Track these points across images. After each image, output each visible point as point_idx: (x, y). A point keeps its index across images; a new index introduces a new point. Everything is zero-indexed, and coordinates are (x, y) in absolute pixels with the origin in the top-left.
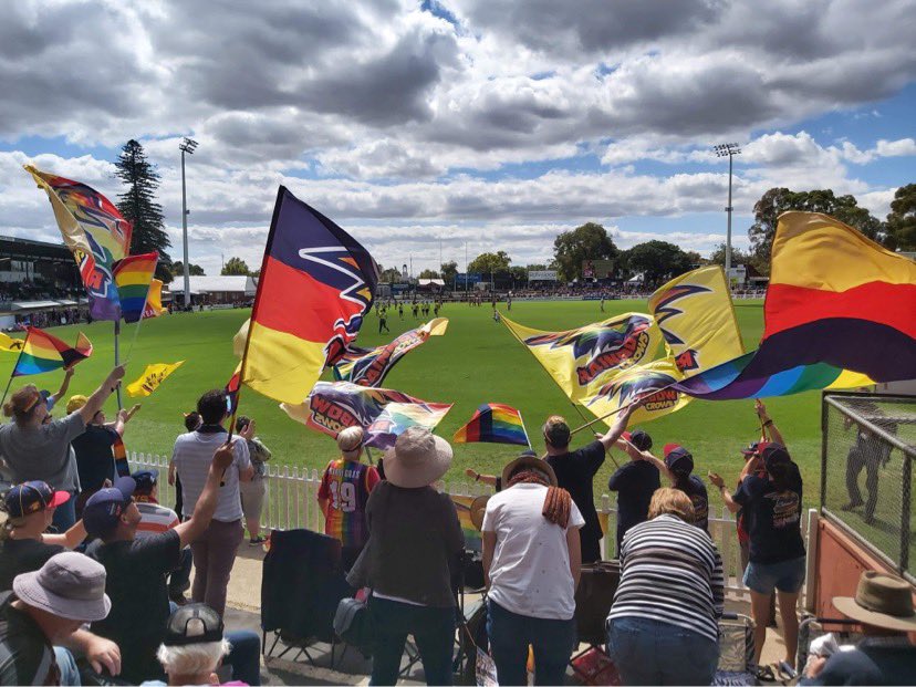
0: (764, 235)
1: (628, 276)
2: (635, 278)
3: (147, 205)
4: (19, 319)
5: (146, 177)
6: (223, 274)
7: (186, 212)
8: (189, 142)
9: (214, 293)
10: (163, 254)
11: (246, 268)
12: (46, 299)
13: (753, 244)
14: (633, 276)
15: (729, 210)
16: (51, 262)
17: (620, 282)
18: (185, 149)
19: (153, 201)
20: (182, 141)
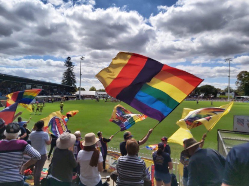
0: (240, 84)
1: (199, 94)
2: (201, 95)
3: (71, 73)
4: (37, 100)
5: (72, 65)
6: (90, 90)
7: (81, 75)
8: (83, 57)
9: (87, 95)
10: (74, 85)
11: (95, 89)
12: (44, 95)
13: (237, 86)
14: (201, 94)
15: (229, 76)
16: (46, 86)
17: (197, 96)
18: (81, 59)
19: (73, 72)
20: (81, 57)
